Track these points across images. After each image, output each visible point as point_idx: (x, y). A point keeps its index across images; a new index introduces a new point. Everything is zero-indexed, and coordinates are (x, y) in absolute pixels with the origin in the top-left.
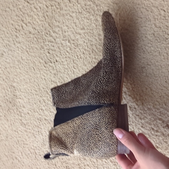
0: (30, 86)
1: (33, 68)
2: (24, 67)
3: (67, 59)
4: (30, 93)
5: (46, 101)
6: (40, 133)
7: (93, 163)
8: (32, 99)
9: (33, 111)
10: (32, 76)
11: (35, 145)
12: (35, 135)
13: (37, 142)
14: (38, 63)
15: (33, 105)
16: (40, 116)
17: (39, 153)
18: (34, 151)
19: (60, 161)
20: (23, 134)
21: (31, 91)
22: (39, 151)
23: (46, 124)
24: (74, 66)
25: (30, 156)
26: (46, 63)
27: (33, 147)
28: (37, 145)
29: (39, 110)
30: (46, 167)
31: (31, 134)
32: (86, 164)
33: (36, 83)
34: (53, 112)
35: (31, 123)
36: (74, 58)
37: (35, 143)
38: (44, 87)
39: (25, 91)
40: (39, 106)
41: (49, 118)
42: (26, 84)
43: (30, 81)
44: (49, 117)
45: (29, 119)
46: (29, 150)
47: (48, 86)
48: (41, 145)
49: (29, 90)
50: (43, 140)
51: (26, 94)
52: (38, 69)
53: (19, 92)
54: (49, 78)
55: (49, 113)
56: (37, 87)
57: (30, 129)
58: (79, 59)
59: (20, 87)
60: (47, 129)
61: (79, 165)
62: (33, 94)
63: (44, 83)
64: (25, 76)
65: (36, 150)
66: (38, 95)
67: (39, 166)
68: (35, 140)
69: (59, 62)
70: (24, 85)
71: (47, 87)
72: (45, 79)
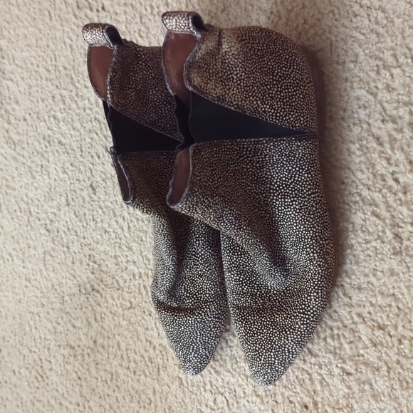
0: (37, 57)
1: (47, 13)
2: (28, 6)
3: (127, 9)
4: (34, 73)
5: (68, 101)
6: (46, 170)
7: (145, 261)
8: (36, 88)
9: (35, 116)
10: (43, 32)
11: (31, 195)
12: (34, 173)
13: (36, 189)
14: (62, 3)
15: (38, 102)
16: (50, 132)
17: (38, 213)
18: (26, 206)
19: (78, 241)
20: (7, 163)
21: (36, 68)
22: (38, 208)
23: (61, 154)
24: (140, 30)
25: (17, 216)
26: (78, 7)
27: (26, 199)
28: (36, 195)
29: (49, 117)
30: (47, 246)
31: (25, 167)
32: (131, 260)
33: (50, 52)
34: (78, 131)
35: (28, 144)
36: (144, 12)
37: (32, 191)
38: (68, 66)
39: (24, 66)
40: (51, 109)
41: (68, 142)
42: (27, 48)
43: (37, 43)
44: (68, 138)
45: (25, 132)
46: (16, 202)
47: (76, 66)
48: (43, 197)
49: (32, 64)
50: (49, 187)
51: (25, 74)
52: (59, 17)
53: (10, 64)
54: (80, 47)
55: (69, 130)
56: (51, 61)
57: (23, 156)
58: (154, 15)
59: (14, 51)
60: (62, 165)
61: (116, 257)
62: (41, 77)
63: (67, 56)
64: (27, 28)
65: (32, 205)
66: (50, 81)
67: (33, 241)
68: (32, 183)
69: (109, 12)
70: (22, 51)
71: (74, 67)
72: (70, 46)
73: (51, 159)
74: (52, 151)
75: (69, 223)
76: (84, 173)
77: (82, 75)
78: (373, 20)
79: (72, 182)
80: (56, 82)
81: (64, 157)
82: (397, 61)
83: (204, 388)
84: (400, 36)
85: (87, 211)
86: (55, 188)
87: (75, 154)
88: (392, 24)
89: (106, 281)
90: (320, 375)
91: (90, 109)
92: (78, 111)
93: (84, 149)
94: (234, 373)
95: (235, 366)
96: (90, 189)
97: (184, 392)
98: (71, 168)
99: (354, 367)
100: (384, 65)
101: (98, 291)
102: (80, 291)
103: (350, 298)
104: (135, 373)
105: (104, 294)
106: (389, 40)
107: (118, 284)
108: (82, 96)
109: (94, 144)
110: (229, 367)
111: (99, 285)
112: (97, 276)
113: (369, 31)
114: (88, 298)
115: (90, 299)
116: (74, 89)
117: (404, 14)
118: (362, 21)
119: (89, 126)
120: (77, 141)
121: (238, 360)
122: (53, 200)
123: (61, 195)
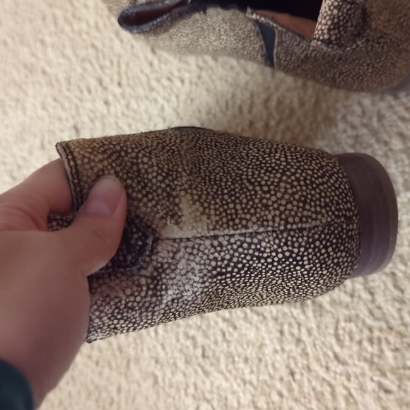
41: (55, 72)
44: (55, 68)
48: (14, 138)
55: (57, 58)
60: (42, 100)
68: (3, 120)
73: (30, 92)
74: (33, 83)
76: (68, 110)
79: (52, 120)
81: (46, 90)
83: (186, 390)
86: (30, 128)
87: (60, 88)
90: (346, 388)
91: (88, 33)
92: (71, 35)
93: (72, 81)
94: (228, 375)
95: (231, 367)
97: (158, 393)
98: (53, 103)
99: (397, 383)
103: (402, 291)
104: (97, 363)
108: (79, 18)
109: (86, 76)
110: (223, 367)
116: (70, 8)
119: (82, 53)
120: (66, 71)
121: (236, 359)
122: (25, 141)
123: (36, 137)
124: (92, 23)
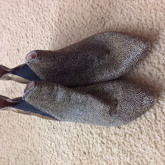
5: (15, 12)
8: (3, 5)
15: (3, 11)
16: (5, 24)
23: (8, 34)
29: (6, 18)
34: (17, 26)
40: (7, 14)
41: (12, 29)
55: (13, 25)
60: (8, 38)
66: (9, 3)
73: (4, 35)
74: (5, 32)
75: (7, 63)
76: (16, 43)
77: (22, 3)
78: (140, 3)
79: (11, 46)
80: (11, 4)
81: (9, 35)
82: (146, 22)
83: (48, 138)
84: (149, 12)
85: (14, 60)
86: (4, 48)
87: (14, 35)
88: (147, 6)
89: (17, 89)
90: (93, 142)
91: (23, 18)
92: (18, 17)
93: (17, 34)
94: (60, 135)
95: (61, 132)
96: (17, 51)
97: (40, 139)
98: (11, 40)
99: (106, 141)
100: (141, 23)
101: (13, 92)
102: (7, 91)
104: (22, 127)
105: (15, 94)
106: (144, 12)
107: (22, 91)
108: (20, 12)
109: (22, 32)
110: (59, 132)
111: (14, 90)
112: (14, 86)
113: (137, 7)
114: (9, 94)
115: (10, 95)
116: (18, 8)
117: (153, 3)
118: (136, 3)
119: (21, 24)
120: (15, 30)
121: (63, 130)
122: (2, 52)
123: (5, 51)
124: (24, 14)
